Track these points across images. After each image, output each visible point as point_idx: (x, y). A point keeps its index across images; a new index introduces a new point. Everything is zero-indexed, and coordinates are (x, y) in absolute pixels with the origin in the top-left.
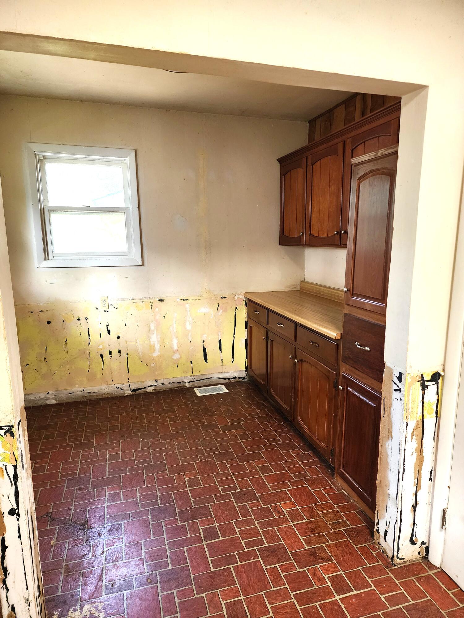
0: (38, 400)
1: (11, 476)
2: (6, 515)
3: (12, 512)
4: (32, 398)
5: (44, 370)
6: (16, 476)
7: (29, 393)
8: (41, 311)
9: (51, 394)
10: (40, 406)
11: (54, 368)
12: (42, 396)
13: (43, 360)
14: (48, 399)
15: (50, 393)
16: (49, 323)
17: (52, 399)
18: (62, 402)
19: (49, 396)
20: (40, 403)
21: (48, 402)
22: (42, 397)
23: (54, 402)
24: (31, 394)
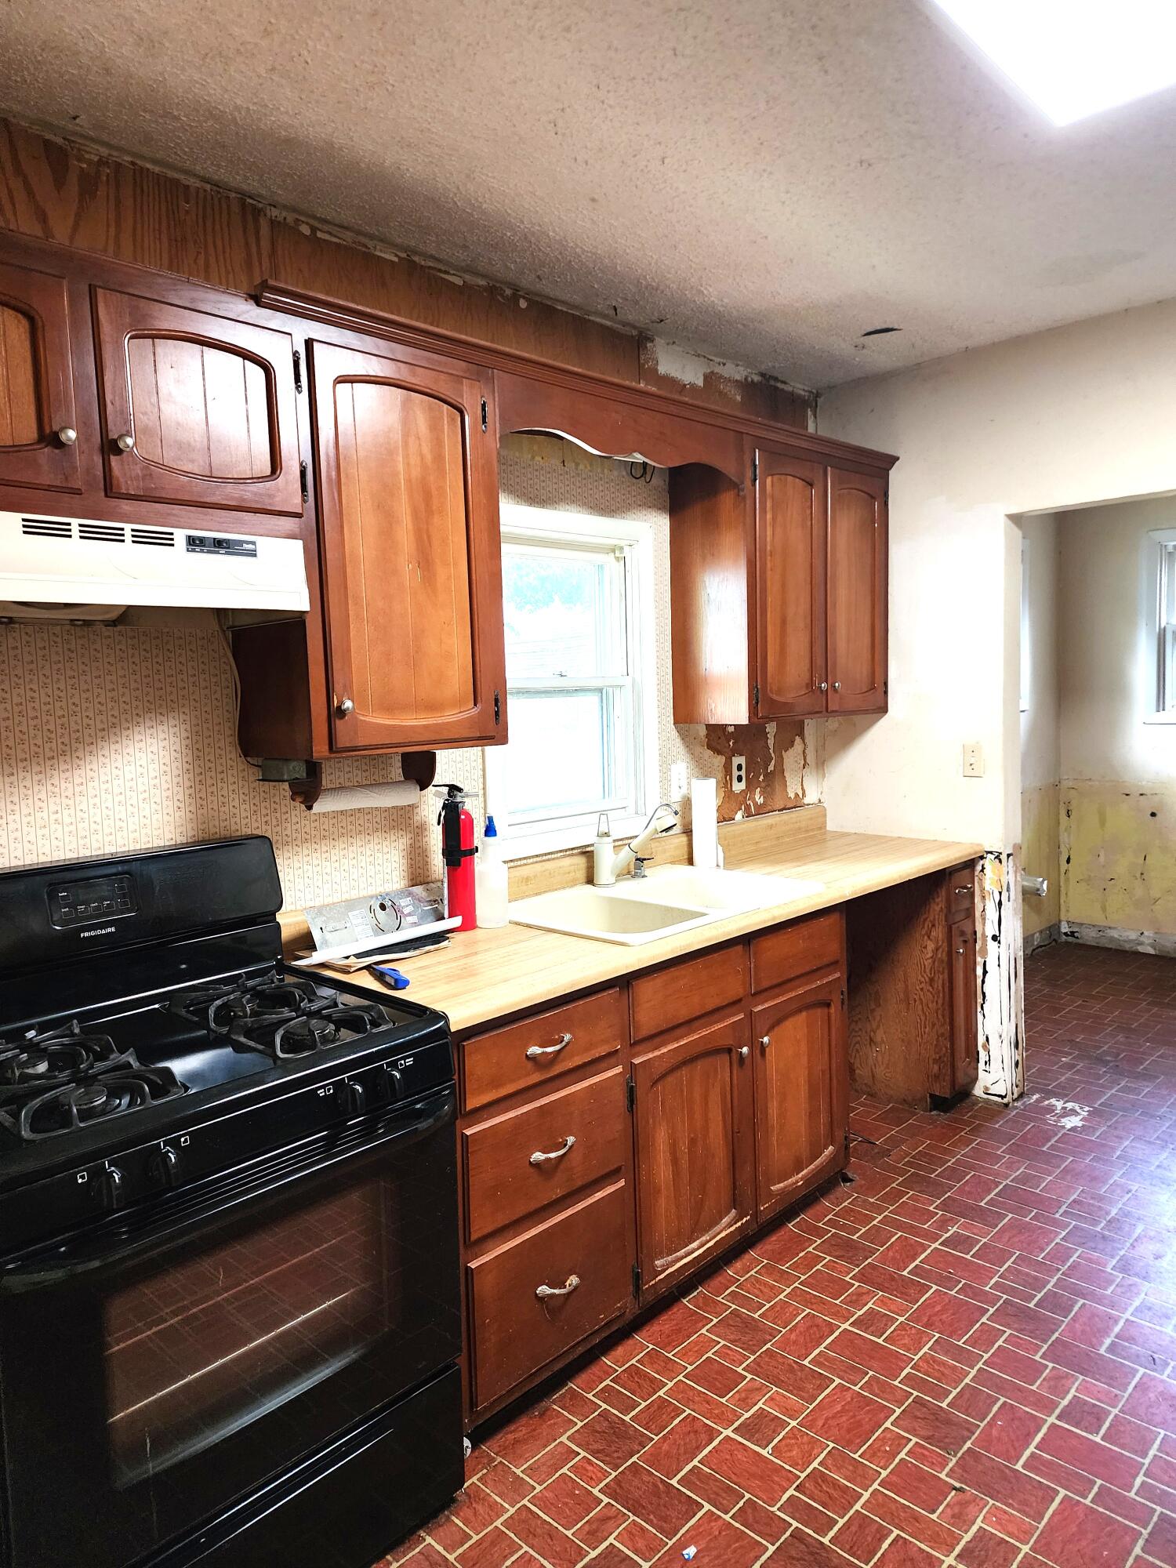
0: (1125, 941)
1: (997, 901)
2: (989, 939)
3: (995, 938)
4: (1116, 936)
5: (1139, 892)
6: (1000, 903)
7: (1112, 925)
8: (1141, 795)
9: (1148, 937)
10: (1126, 952)
11: (1155, 893)
12: (1133, 936)
13: (1138, 875)
14: (1141, 944)
15: (1146, 933)
16: (1153, 815)
17: (1149, 945)
18: (1164, 954)
19: (1142, 939)
20: (1127, 947)
21: (1141, 949)
22: (1131, 938)
23: (1152, 951)
24: (1115, 928)
